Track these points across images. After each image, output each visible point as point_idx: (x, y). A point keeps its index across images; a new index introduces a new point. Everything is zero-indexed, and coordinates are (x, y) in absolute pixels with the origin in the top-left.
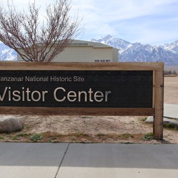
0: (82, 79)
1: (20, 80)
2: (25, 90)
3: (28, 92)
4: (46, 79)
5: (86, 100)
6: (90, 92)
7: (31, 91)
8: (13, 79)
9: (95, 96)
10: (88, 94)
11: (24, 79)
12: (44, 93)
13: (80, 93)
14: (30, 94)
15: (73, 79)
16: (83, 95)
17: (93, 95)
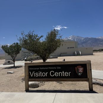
0: (60, 68)
1: (38, 69)
2: (40, 72)
3: (41, 73)
4: (47, 68)
5: (62, 76)
6: (63, 72)
7: (42, 72)
8: (36, 69)
9: (65, 74)
10: (62, 73)
11: (39, 69)
12: (46, 73)
13: (59, 73)
14: (42, 74)
15: (56, 68)
16: (60, 74)
17: (64, 73)
